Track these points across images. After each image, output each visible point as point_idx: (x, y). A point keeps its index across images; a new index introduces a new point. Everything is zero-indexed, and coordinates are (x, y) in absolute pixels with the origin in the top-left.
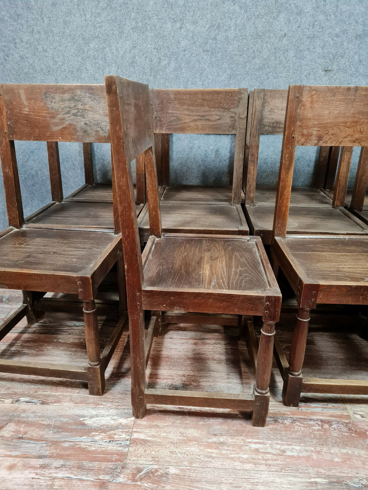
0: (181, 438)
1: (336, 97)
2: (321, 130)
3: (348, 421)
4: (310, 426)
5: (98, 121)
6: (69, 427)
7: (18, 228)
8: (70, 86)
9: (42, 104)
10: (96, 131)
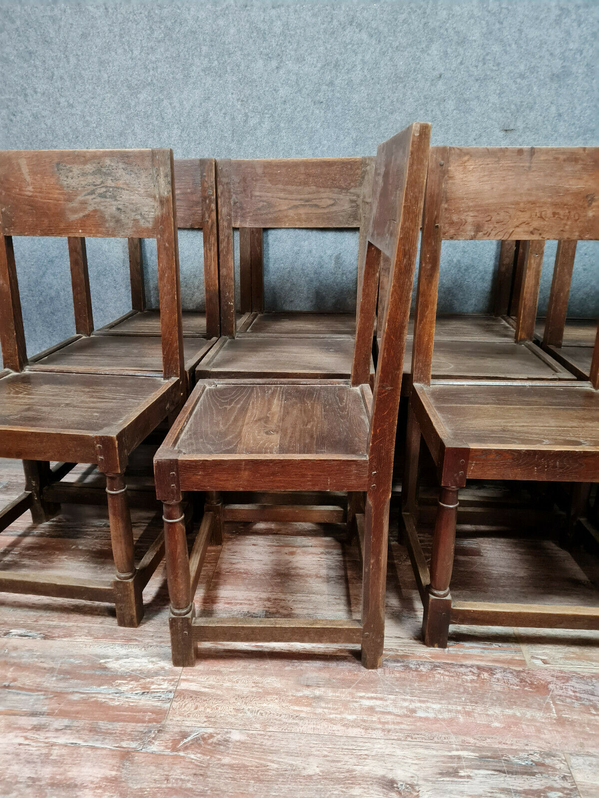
0: (254, 689)
1: (500, 165)
2: (480, 216)
3: (521, 669)
4: (458, 675)
5: (137, 204)
6: (83, 672)
7: (17, 371)
8: (95, 152)
9: (53, 181)
10: (134, 220)
